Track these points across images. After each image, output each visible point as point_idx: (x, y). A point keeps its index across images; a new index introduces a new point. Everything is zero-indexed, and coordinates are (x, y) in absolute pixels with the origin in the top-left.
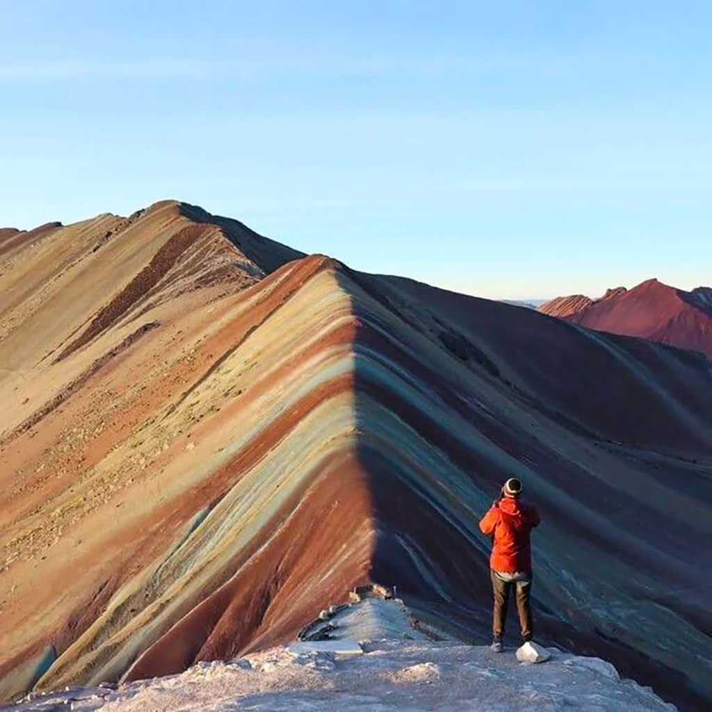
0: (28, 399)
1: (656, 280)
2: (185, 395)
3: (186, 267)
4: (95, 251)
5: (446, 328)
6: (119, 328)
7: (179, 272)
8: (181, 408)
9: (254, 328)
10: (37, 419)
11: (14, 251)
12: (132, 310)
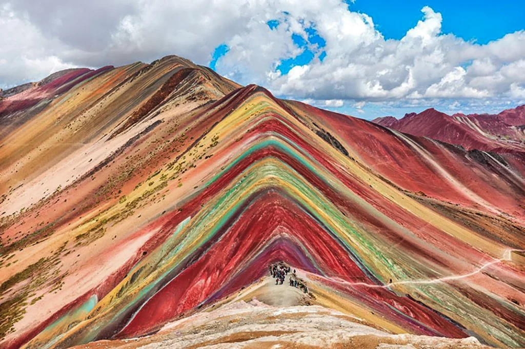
0: (91, 160)
1: (433, 109)
2: (178, 158)
3: (182, 90)
4: (131, 82)
5: (320, 129)
6: (143, 122)
7: (177, 94)
8: (176, 165)
9: (217, 123)
10: (96, 169)
11: (87, 80)
12: (151, 113)
